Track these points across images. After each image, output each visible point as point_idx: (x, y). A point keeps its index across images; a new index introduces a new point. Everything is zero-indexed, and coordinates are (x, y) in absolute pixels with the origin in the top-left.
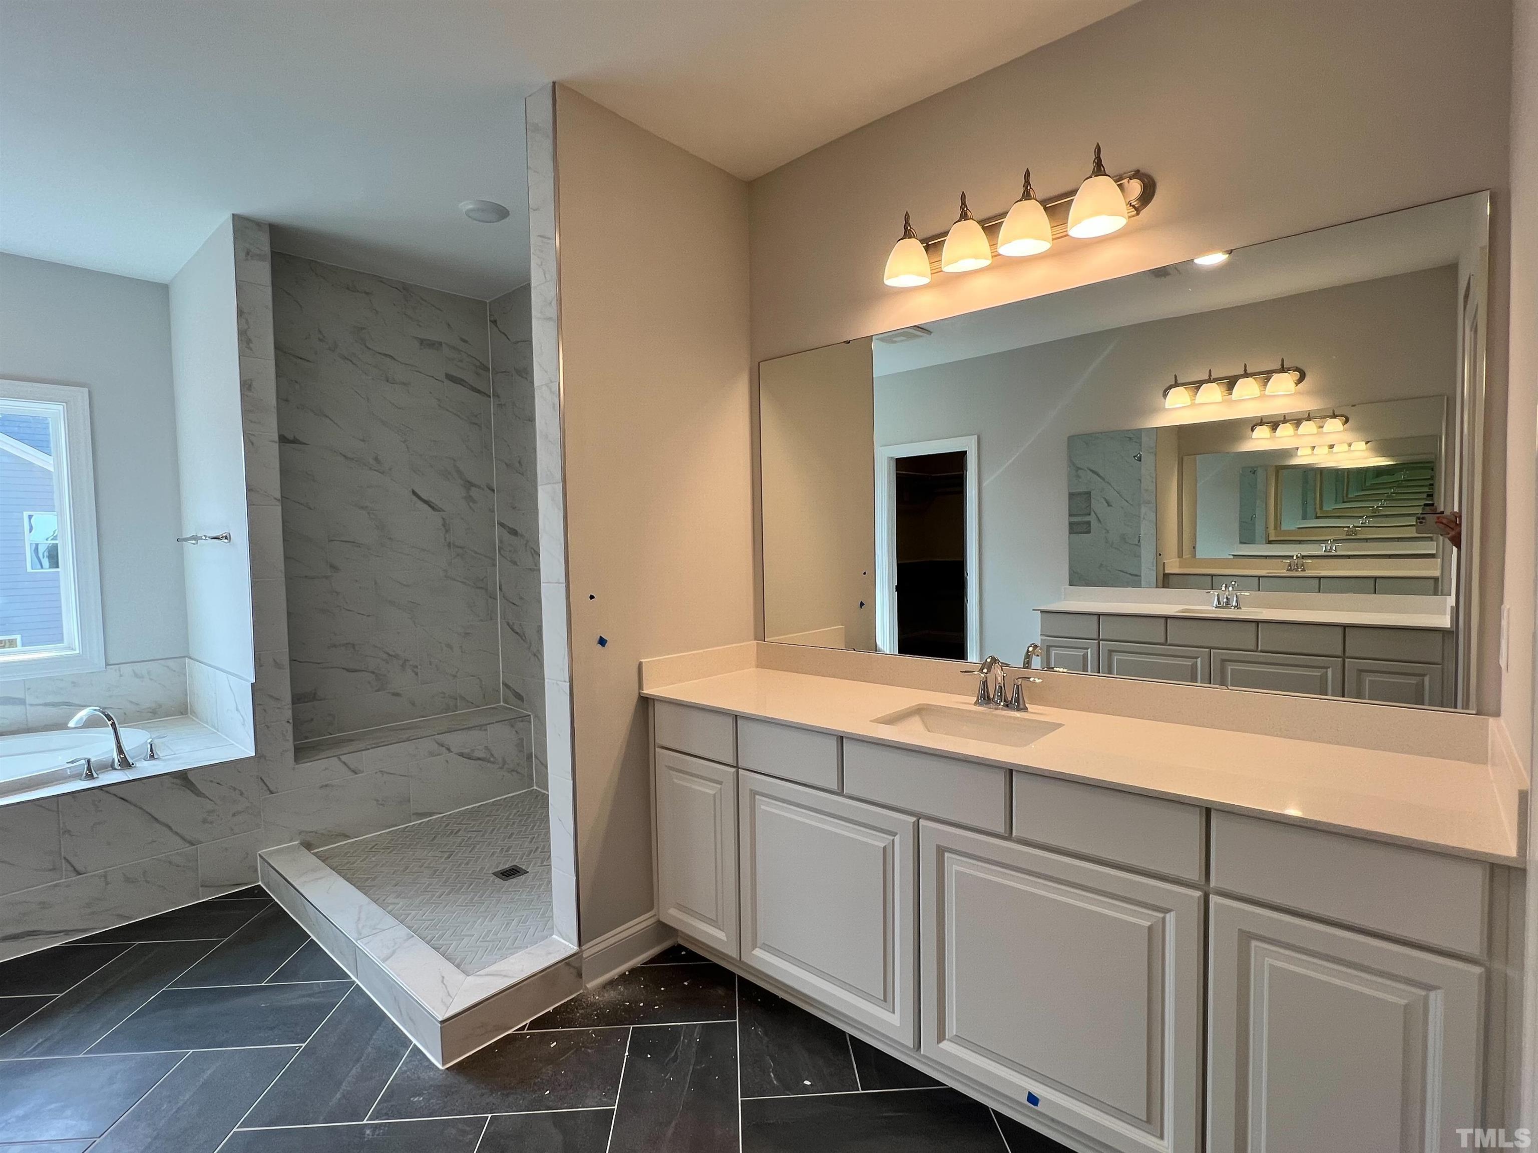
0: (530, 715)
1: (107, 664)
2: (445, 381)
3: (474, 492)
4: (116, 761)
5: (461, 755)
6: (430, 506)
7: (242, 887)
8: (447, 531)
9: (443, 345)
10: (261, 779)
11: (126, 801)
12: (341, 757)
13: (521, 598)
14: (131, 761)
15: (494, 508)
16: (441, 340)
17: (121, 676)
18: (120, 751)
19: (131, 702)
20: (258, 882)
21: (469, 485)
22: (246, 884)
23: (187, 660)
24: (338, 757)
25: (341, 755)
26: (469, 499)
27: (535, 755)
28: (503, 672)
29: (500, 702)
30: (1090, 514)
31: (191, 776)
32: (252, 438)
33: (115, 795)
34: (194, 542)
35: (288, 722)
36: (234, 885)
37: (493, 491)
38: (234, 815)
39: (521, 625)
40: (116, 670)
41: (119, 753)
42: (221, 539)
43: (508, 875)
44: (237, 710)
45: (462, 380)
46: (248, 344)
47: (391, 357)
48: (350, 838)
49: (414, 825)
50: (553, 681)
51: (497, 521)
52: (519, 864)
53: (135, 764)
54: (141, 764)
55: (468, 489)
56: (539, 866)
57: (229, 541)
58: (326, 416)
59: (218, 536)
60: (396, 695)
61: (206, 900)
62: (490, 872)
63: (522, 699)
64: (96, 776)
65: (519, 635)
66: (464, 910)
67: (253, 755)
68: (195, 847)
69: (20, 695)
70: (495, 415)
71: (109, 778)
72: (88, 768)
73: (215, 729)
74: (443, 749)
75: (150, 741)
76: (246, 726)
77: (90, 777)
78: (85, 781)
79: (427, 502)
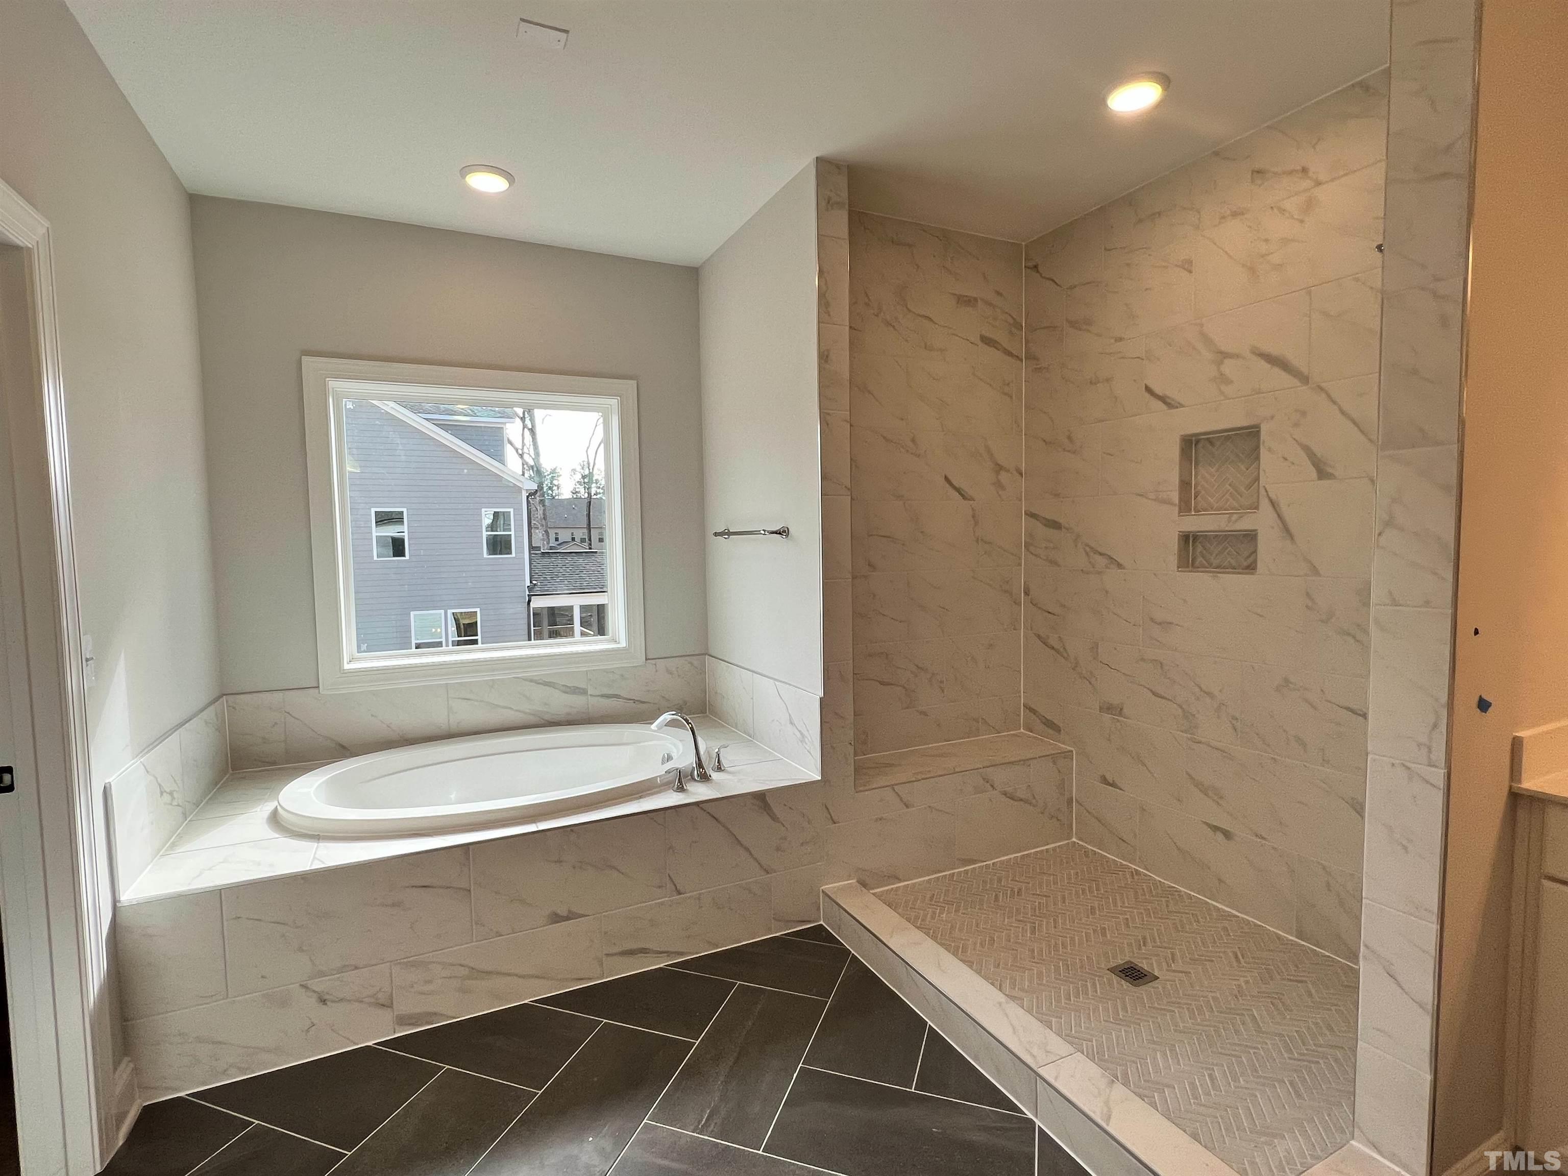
0: (1072, 751)
1: (647, 659)
2: (980, 343)
3: (1004, 477)
4: (695, 770)
5: (1005, 794)
6: (960, 494)
7: (806, 924)
8: (976, 523)
9: (979, 301)
10: (826, 807)
11: (717, 821)
12: (896, 787)
13: (1064, 606)
14: (708, 773)
15: (1021, 496)
16: (975, 296)
17: (656, 671)
18: (699, 760)
20: (821, 921)
21: (999, 468)
22: (809, 922)
23: (706, 657)
24: (892, 786)
25: (896, 785)
26: (999, 485)
27: (1076, 800)
28: (1024, 692)
29: (1020, 729)
30: (1257, 508)
31: (769, 800)
32: (828, 418)
33: (710, 814)
34: (726, 536)
35: (851, 743)
37: (1021, 475)
38: (802, 844)
39: (1060, 639)
40: (653, 664)
41: (700, 765)
42: (780, 533)
43: (1134, 977)
44: (791, 723)
45: (996, 342)
46: (827, 308)
47: (930, 319)
48: (900, 881)
49: (960, 873)
50: (1392, 760)
51: (1025, 512)
52: (1136, 961)
53: (710, 776)
54: (715, 776)
55: (997, 473)
56: (1167, 970)
57: (787, 536)
58: (869, 392)
59: (777, 531)
60: (925, 714)
61: (777, 935)
62: (1103, 966)
63: (1058, 729)
64: (685, 787)
65: (1057, 651)
66: (1121, 1032)
67: (820, 778)
68: (769, 875)
69: (582, 685)
70: (1028, 381)
71: (699, 792)
72: (679, 779)
73: (748, 735)
74: (988, 785)
75: (717, 750)
76: (806, 744)
77: (681, 789)
78: (678, 793)
79: (958, 490)
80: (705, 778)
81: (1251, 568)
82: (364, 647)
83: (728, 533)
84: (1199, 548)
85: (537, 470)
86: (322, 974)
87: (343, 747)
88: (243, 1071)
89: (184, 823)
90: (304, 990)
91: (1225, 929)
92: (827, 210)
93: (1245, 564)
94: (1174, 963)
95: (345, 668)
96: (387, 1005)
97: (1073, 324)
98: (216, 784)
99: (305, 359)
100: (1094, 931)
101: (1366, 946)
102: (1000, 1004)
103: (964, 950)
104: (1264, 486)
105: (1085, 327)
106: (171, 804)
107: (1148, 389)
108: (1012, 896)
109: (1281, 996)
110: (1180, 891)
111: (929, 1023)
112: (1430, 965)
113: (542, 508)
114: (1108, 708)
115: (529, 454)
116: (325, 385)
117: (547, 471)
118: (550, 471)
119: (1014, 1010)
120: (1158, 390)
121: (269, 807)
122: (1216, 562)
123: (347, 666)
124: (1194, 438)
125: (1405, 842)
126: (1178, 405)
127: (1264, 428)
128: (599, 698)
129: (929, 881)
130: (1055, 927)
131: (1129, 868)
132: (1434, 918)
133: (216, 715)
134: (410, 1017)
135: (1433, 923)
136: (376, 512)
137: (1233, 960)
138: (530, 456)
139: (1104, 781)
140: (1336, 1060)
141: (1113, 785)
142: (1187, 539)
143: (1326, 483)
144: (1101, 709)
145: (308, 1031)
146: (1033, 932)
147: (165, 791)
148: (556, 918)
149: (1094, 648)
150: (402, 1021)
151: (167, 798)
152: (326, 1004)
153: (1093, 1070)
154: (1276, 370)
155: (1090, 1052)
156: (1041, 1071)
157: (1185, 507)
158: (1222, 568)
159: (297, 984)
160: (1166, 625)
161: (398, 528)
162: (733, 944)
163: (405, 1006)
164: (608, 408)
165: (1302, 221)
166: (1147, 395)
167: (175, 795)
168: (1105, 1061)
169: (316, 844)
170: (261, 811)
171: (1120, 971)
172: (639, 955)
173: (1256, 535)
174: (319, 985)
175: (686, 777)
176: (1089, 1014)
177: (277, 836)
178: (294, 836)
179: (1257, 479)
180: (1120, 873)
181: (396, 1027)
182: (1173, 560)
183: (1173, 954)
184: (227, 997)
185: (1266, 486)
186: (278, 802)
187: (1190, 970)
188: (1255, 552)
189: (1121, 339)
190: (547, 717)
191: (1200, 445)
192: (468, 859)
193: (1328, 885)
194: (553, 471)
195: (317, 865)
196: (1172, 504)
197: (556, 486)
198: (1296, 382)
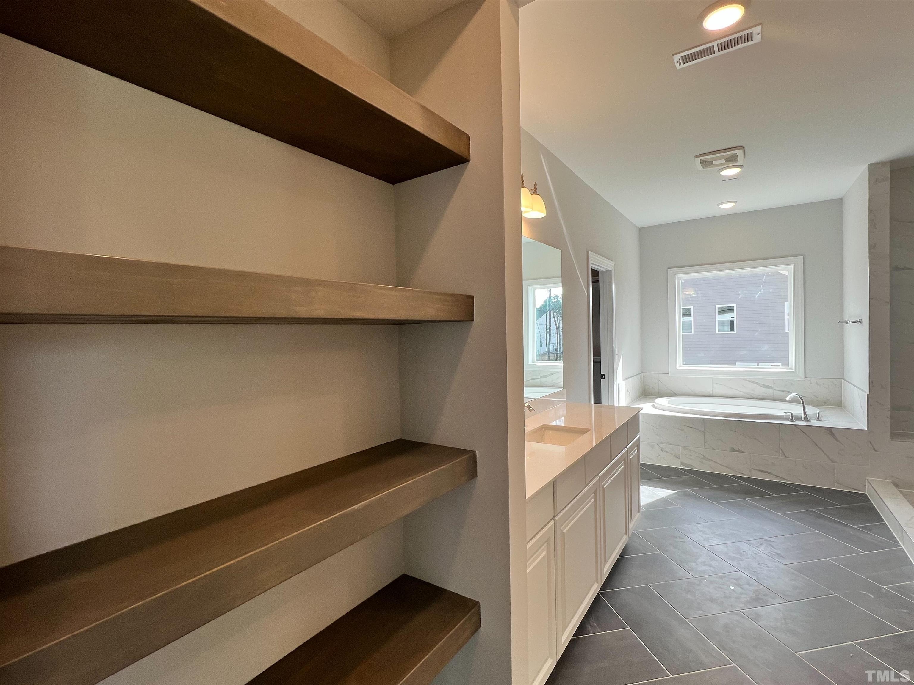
1: (805, 377)
4: (803, 417)
7: (857, 491)
10: (870, 442)
11: (805, 433)
14: (809, 418)
17: (810, 383)
18: (805, 413)
19: (815, 396)
20: (866, 492)
22: (859, 491)
23: (843, 381)
31: (833, 430)
33: (800, 429)
34: (847, 323)
36: (851, 488)
38: (854, 455)
40: (808, 380)
41: (805, 415)
42: (858, 322)
44: (861, 407)
53: (810, 420)
54: (813, 421)
57: (861, 324)
61: (838, 489)
64: (794, 421)
67: (867, 429)
68: (834, 463)
69: (771, 385)
71: (802, 423)
72: (792, 417)
73: (852, 415)
75: (819, 413)
76: (864, 415)
77: (792, 421)
78: (789, 421)
80: (806, 419)
82: (685, 363)
83: (849, 322)
86: (662, 443)
87: (675, 394)
89: (632, 402)
90: (657, 446)
96: (679, 458)
99: (669, 270)
106: (630, 396)
123: (678, 368)
128: (779, 391)
133: (640, 377)
134: (685, 464)
136: (718, 307)
145: (658, 457)
148: (733, 450)
151: (629, 394)
152: (663, 451)
159: (656, 443)
161: (731, 315)
162: (813, 485)
163: (684, 461)
172: (766, 474)
174: (661, 446)
175: (796, 418)
192: (703, 422)
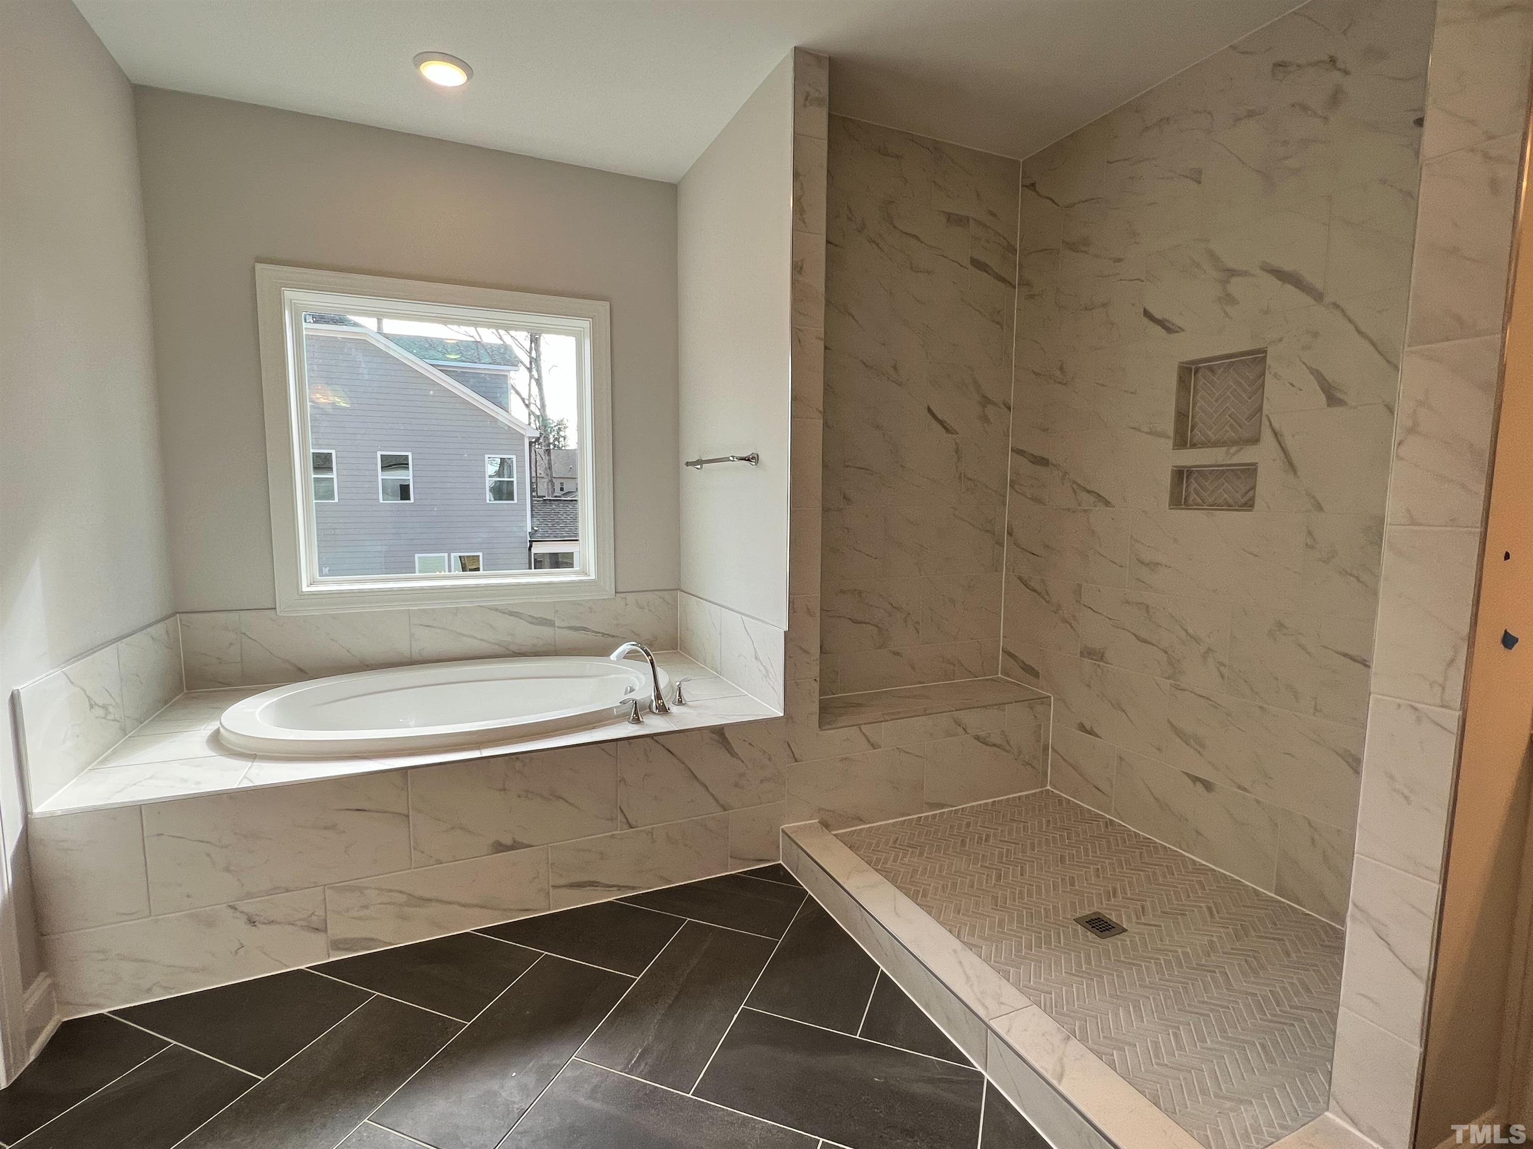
0: (1050, 697)
1: (616, 592)
2: (969, 266)
3: (990, 410)
4: (655, 703)
5: (977, 738)
6: (943, 426)
7: (765, 863)
8: (959, 459)
9: (971, 221)
10: (788, 743)
11: (672, 753)
12: (861, 726)
13: (1047, 547)
14: (665, 705)
15: (1008, 432)
16: (968, 215)
18: (657, 693)
20: (779, 860)
21: (986, 401)
22: (768, 861)
23: (679, 592)
24: (859, 725)
25: (863, 724)
26: (985, 419)
27: (1052, 747)
28: (1003, 636)
29: (998, 674)
30: (1258, 440)
31: (729, 734)
32: (800, 334)
33: (663, 745)
34: (699, 467)
35: (816, 682)
36: (756, 860)
37: (1009, 409)
38: (762, 781)
39: (1043, 581)
40: (622, 598)
41: (658, 697)
42: (749, 460)
43: (1100, 928)
44: (756, 658)
45: (987, 265)
46: (801, 215)
47: (917, 238)
48: (865, 823)
49: (927, 817)
50: (1398, 701)
51: (1012, 448)
52: (1103, 912)
53: (669, 709)
54: (674, 709)
55: (984, 406)
56: (1137, 923)
57: (757, 463)
58: (850, 314)
59: (746, 457)
60: (897, 654)
61: (733, 873)
62: (1069, 916)
63: (1036, 674)
64: (641, 719)
65: (1039, 594)
66: (1083, 985)
67: (782, 715)
68: (727, 812)
69: (549, 616)
70: (1020, 310)
71: (655, 724)
72: (635, 710)
73: (716, 671)
74: (960, 730)
75: (678, 683)
76: (770, 679)
77: (637, 721)
78: (634, 725)
79: (941, 422)
80: (663, 710)
81: (1248, 505)
82: (326, 570)
83: (700, 462)
84: (1194, 485)
85: (543, 420)
86: (250, 895)
87: (300, 670)
88: (167, 989)
89: (121, 739)
90: (232, 911)
91: (1200, 882)
92: (805, 106)
93: (1243, 501)
94: (1144, 915)
95: (304, 590)
96: (321, 929)
97: (1071, 246)
98: (166, 702)
99: (259, 267)
100: (1063, 880)
101: (1355, 905)
102: (955, 951)
103: (925, 895)
104: (1267, 416)
105: (1083, 249)
106: (105, 718)
107: (1146, 313)
108: (980, 842)
109: (1256, 955)
110: (1156, 843)
111: (882, 967)
112: (1428, 926)
113: (547, 458)
114: (1089, 653)
115: (535, 404)
116: (280, 295)
117: (554, 422)
118: (556, 422)
119: (970, 958)
120: (1158, 315)
121: (212, 726)
122: (1210, 500)
123: (305, 589)
124: (1193, 367)
125: (1407, 792)
126: (1179, 330)
127: (1270, 351)
128: (565, 630)
129: (894, 824)
130: (1022, 875)
131: (1104, 817)
132: (1436, 877)
133: (167, 632)
134: (345, 941)
135: (1434, 882)
136: (381, 455)
137: (1207, 914)
138: (537, 406)
139: (1082, 728)
140: (1312, 1023)
141: (1091, 733)
142: (1181, 475)
143: (1337, 410)
144: (1082, 655)
145: (236, 952)
146: (999, 878)
147: (96, 704)
148: (499, 847)
149: (1078, 590)
150: (336, 945)
151: (100, 712)
152: (255, 926)
153: (1048, 1024)
154: (1289, 288)
155: (1048, 1003)
156: (993, 1024)
157: (1182, 441)
158: (1216, 506)
159: (225, 905)
160: (1153, 566)
161: (404, 472)
162: (687, 880)
163: (339, 929)
164: (581, 331)
165: (1326, 119)
166: (1146, 321)
167: (111, 709)
168: (1063, 1014)
169: (250, 764)
170: (204, 729)
171: (1087, 922)
172: (588, 888)
173: (1255, 470)
174: (249, 906)
175: (643, 708)
176: (1050, 964)
177: (214, 754)
178: (232, 754)
179: (1260, 409)
180: (1094, 822)
181: (331, 952)
182: (1166, 497)
183: (1143, 908)
184: (150, 915)
185: (1270, 415)
186: (221, 723)
187: (1161, 924)
188: (1253, 488)
189: (1119, 260)
190: (514, 648)
191: (1200, 375)
192: (406, 784)
193: (1313, 841)
194: (560, 423)
195: (246, 784)
196: (1168, 437)
197: (562, 437)
198: (1310, 301)
